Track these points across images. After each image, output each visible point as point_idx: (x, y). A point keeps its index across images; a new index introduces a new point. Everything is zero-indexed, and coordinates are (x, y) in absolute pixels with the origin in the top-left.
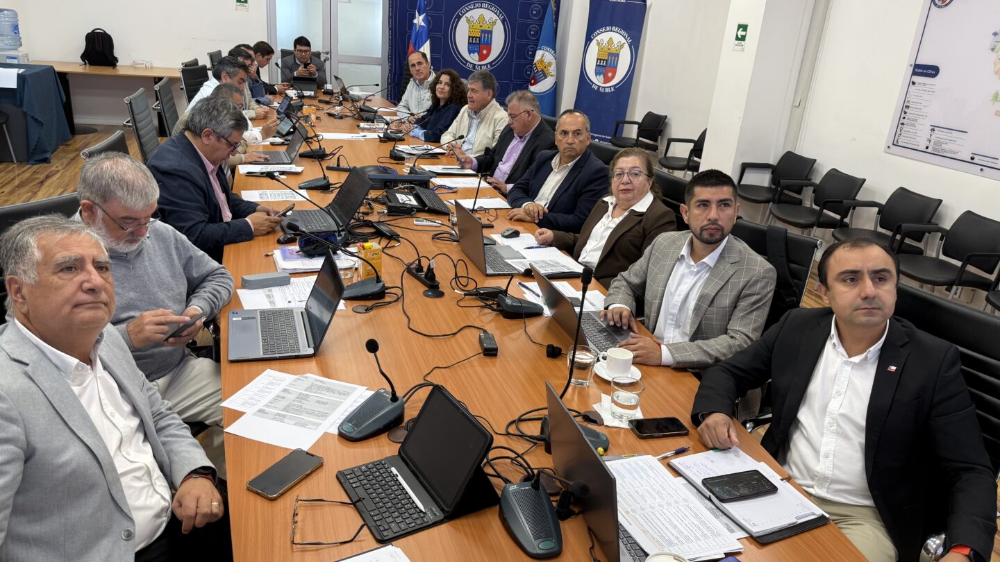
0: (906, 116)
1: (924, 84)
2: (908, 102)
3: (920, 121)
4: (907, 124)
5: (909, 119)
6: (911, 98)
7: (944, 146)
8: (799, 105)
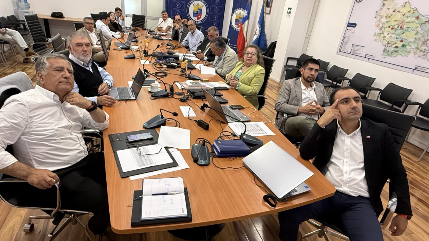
0: (344, 41)
1: (351, 30)
2: (345, 36)
3: (349, 43)
4: (345, 44)
5: (345, 42)
6: (346, 35)
7: (356, 52)
8: (308, 37)
